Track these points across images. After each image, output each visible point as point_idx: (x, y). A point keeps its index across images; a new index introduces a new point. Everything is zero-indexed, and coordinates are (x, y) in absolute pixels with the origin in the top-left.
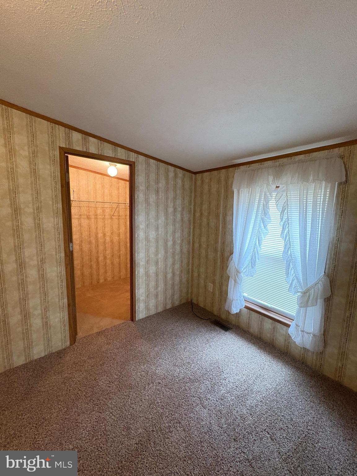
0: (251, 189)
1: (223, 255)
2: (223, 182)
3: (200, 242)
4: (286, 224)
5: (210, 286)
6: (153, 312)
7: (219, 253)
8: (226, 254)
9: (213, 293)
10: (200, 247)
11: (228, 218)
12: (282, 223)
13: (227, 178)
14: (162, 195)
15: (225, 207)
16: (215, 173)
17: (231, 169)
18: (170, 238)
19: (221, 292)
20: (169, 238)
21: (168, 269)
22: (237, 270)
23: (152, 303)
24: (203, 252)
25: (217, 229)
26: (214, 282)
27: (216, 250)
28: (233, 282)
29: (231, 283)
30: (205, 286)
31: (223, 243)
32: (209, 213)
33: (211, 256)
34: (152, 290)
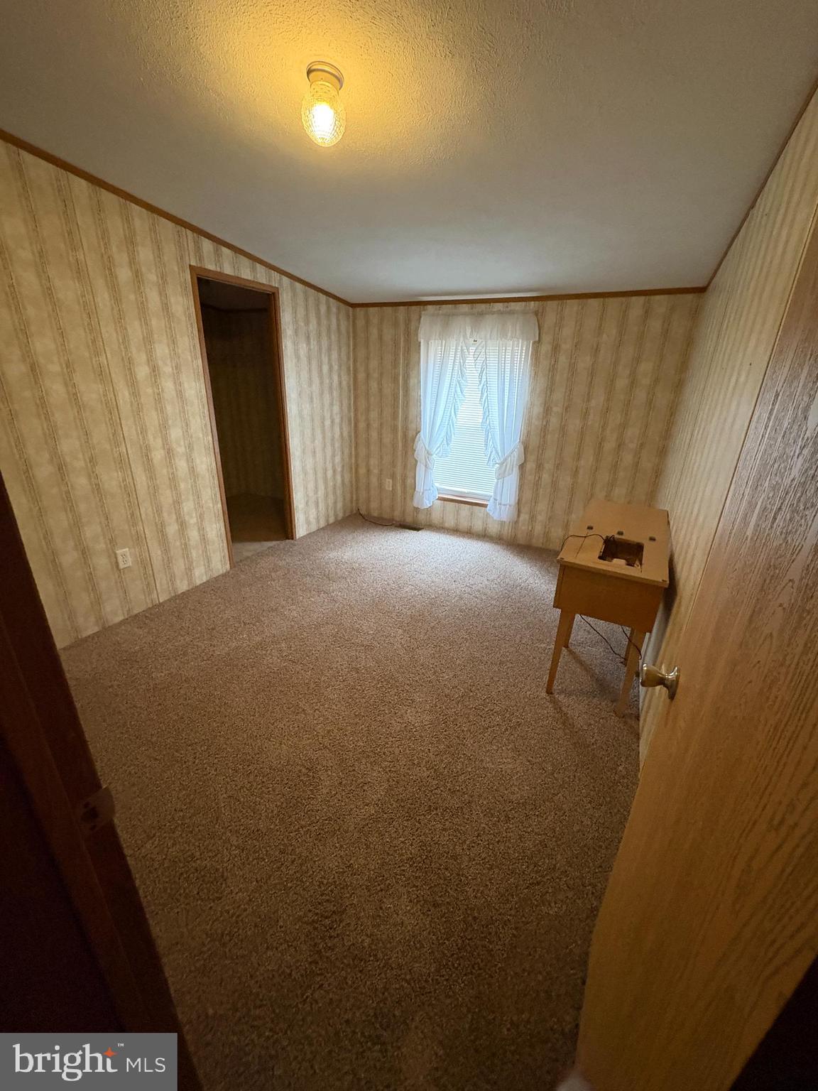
0: (444, 342)
1: (405, 435)
2: (402, 327)
3: (367, 420)
4: (485, 389)
5: (388, 484)
6: (314, 528)
7: (400, 434)
8: (411, 434)
9: (394, 491)
10: (368, 428)
11: (412, 382)
12: (480, 387)
13: (408, 322)
14: (313, 343)
15: (407, 365)
16: (389, 310)
17: (414, 307)
18: (327, 415)
19: (404, 488)
20: (325, 414)
21: (328, 463)
22: (428, 453)
23: (313, 514)
24: (374, 434)
25: (395, 397)
26: (393, 476)
27: (395, 429)
28: (423, 468)
29: (420, 470)
30: (381, 486)
31: (406, 418)
32: (381, 374)
33: (387, 439)
34: (311, 494)
